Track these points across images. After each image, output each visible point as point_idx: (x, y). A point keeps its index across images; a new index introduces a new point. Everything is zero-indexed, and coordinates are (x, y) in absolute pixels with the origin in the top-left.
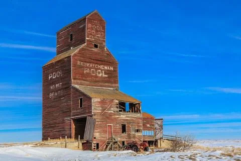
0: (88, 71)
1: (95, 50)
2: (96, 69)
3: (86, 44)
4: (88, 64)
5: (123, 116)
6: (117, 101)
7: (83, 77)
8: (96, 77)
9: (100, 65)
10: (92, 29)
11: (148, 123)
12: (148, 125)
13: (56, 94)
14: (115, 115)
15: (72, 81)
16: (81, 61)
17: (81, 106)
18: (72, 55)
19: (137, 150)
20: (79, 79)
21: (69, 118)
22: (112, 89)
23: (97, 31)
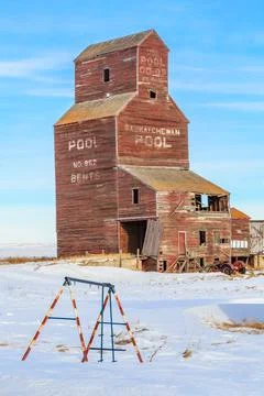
0: (141, 140)
1: (152, 101)
2: (154, 136)
3: (137, 93)
4: (141, 129)
5: (202, 218)
6: (193, 194)
7: (134, 150)
8: (154, 149)
9: (159, 127)
10: (147, 65)
11: (239, 228)
12: (239, 232)
13: (85, 177)
14: (189, 216)
15: (118, 158)
16: (130, 123)
17: (136, 201)
18: (117, 113)
19: (230, 272)
20: (128, 155)
21: (113, 220)
22: (178, 168)
23: (154, 68)
